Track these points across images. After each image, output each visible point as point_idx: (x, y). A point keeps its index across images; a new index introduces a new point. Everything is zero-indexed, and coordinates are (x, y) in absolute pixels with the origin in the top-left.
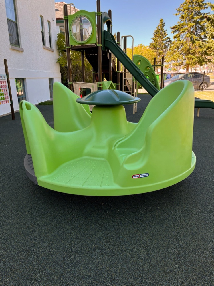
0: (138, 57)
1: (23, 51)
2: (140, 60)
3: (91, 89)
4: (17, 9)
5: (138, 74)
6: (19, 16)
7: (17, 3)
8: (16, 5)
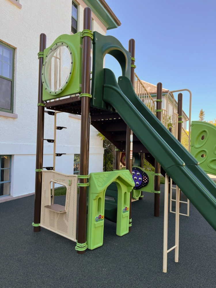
0: (202, 125)
1: (17, 118)
2: (205, 131)
3: (67, 187)
4: (16, 63)
5: (173, 164)
6: (17, 72)
7: (16, 56)
8: (15, 58)
